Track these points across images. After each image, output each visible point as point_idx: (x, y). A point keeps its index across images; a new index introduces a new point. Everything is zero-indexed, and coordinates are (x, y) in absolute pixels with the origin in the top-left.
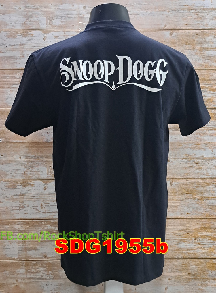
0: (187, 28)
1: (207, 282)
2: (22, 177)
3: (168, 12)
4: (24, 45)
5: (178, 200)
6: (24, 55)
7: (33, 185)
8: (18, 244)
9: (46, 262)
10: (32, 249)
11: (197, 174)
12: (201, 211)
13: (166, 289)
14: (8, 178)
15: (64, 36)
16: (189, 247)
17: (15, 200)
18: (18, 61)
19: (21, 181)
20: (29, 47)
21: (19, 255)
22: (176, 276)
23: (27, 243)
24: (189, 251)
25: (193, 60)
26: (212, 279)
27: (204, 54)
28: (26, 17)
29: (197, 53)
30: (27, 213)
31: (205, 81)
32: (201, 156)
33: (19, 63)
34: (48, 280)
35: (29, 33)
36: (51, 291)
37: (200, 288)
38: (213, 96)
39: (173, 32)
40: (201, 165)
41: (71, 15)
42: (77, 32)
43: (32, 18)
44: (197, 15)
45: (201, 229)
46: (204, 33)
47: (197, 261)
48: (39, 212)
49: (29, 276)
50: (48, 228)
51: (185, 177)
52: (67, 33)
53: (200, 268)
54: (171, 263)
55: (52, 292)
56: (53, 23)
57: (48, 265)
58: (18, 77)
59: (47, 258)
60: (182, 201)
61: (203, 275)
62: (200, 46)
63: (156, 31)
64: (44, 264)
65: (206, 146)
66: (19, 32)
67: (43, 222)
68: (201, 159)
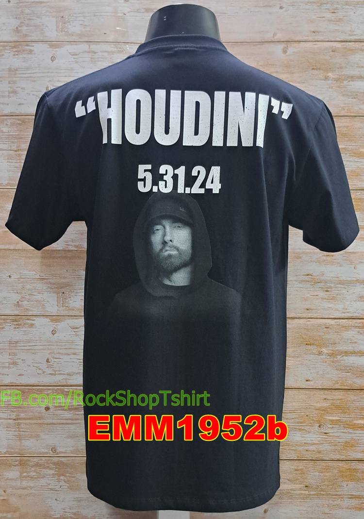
0: (316, 38)
1: (339, 502)
2: (13, 310)
3: (281, 8)
4: (16, 70)
6: (16, 89)
7: (32, 325)
8: (7, 427)
9: (55, 460)
10: (31, 437)
11: (326, 309)
12: (332, 376)
13: (265, 511)
15: (89, 52)
16: (308, 440)
17: (2, 351)
18: (6, 100)
19: (11, 317)
20: (24, 74)
21: (9, 447)
22: (284, 490)
23: (22, 426)
24: (308, 447)
26: (347, 497)
27: (346, 88)
28: (20, 18)
29: (332, 85)
30: (23, 375)
31: (346, 139)
32: (335, 277)
33: (8, 104)
34: (58, 491)
35: (26, 47)
36: (63, 511)
37: (325, 512)
38: (360, 166)
39: (289, 46)
40: (334, 293)
41: (102, 14)
42: (113, 46)
43: (31, 19)
44: (334, 15)
45: (330, 408)
46: (345, 48)
48: (44, 372)
49: (25, 484)
51: (304, 315)
52: (94, 47)
53: (326, 476)
55: (66, 512)
56: (68, 28)
57: (59, 465)
58: (5, 129)
59: (57, 454)
60: (298, 357)
61: (332, 488)
62: (337, 73)
63: (258, 44)
64: (51, 463)
65: (345, 258)
66: (6, 46)
67: (51, 391)
68: (335, 283)
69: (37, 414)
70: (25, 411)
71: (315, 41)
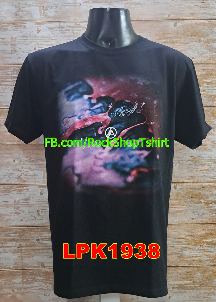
0: (193, 17)
1: (212, 291)
2: (16, 181)
4: (16, 38)
5: (182, 205)
6: (16, 49)
7: (28, 190)
8: (14, 252)
9: (43, 271)
10: (28, 257)
11: (203, 177)
12: (207, 216)
13: (170, 298)
14: (2, 182)
15: (59, 27)
16: (194, 254)
17: (10, 206)
18: (10, 55)
19: (15, 185)
20: (20, 40)
21: (15, 264)
22: (181, 284)
23: (23, 251)
24: (194, 259)
25: (199, 53)
27: (211, 46)
28: (18, 7)
29: (204, 45)
30: (23, 220)
32: (207, 158)
33: (11, 58)
34: (46, 289)
35: (21, 24)
36: (49, 301)
37: (205, 297)
39: (177, 22)
40: (207, 167)
41: (67, 5)
42: (74, 23)
43: (24, 8)
44: (203, 4)
45: (206, 235)
46: (210, 23)
47: (203, 268)
48: (36, 218)
49: (25, 286)
50: (45, 235)
51: (190, 181)
52: (62, 24)
53: (205, 275)
54: (175, 270)
56: (47, 13)
57: (46, 274)
58: (10, 73)
59: (45, 267)
60: (187, 205)
61: (208, 283)
62: (206, 38)
63: (159, 21)
64: (41, 273)
65: (213, 146)
66: (10, 23)
67: (40, 229)
68: (207, 161)
69: (31, 243)
70: (25, 242)
71: (193, 19)
